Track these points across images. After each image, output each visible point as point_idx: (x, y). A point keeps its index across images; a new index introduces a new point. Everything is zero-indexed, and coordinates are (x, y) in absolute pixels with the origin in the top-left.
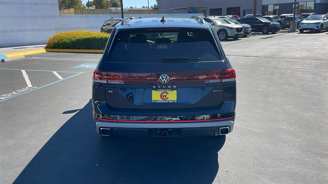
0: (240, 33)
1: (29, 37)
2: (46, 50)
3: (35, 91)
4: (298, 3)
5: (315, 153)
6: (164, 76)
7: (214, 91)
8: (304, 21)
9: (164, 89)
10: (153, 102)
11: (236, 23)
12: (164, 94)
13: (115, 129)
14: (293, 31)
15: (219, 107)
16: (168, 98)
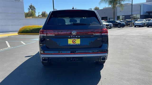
0: (108, 27)
1: (10, 28)
2: (18, 34)
3: (12, 49)
4: (133, 15)
5: (147, 70)
6: (74, 31)
7: (98, 39)
8: (136, 22)
9: (74, 38)
10: (69, 44)
11: (106, 23)
12: (74, 41)
13: (50, 58)
14: (131, 26)
15: (100, 47)
16: (76, 43)
